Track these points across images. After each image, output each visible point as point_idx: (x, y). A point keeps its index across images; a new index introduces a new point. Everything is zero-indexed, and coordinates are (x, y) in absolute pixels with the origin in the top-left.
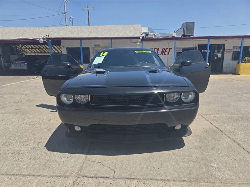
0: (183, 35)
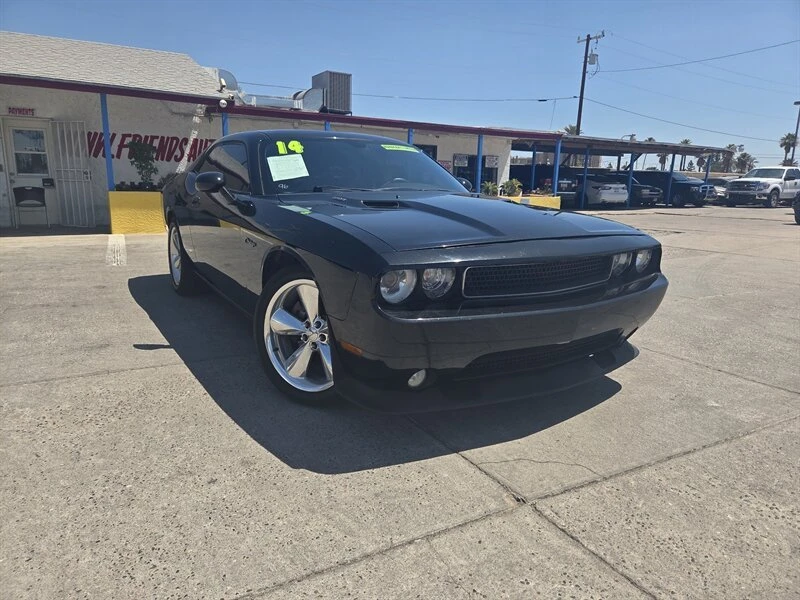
0: (323, 110)
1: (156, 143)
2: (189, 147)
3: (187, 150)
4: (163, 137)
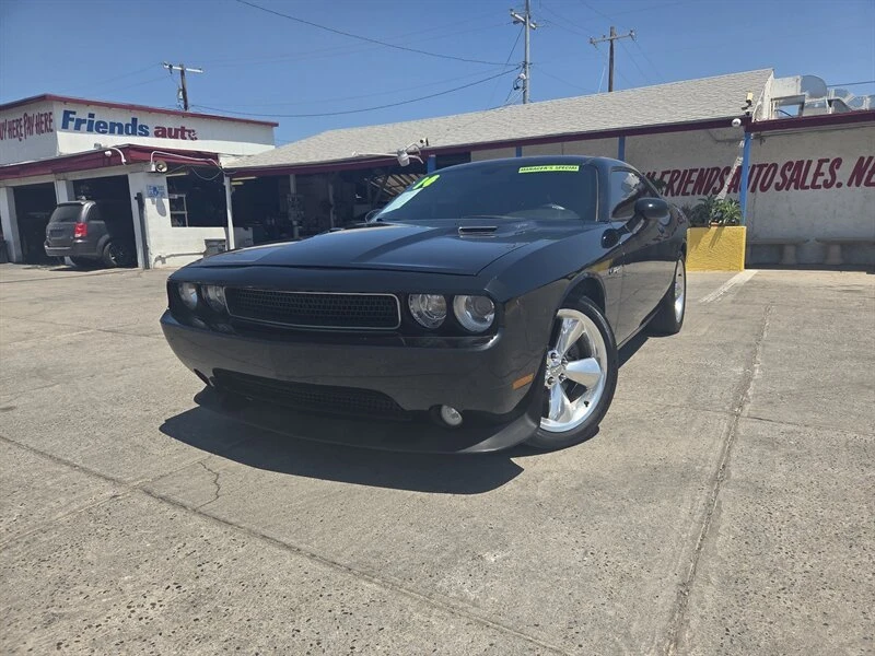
1: (695, 176)
2: (731, 176)
3: (728, 181)
4: (702, 170)
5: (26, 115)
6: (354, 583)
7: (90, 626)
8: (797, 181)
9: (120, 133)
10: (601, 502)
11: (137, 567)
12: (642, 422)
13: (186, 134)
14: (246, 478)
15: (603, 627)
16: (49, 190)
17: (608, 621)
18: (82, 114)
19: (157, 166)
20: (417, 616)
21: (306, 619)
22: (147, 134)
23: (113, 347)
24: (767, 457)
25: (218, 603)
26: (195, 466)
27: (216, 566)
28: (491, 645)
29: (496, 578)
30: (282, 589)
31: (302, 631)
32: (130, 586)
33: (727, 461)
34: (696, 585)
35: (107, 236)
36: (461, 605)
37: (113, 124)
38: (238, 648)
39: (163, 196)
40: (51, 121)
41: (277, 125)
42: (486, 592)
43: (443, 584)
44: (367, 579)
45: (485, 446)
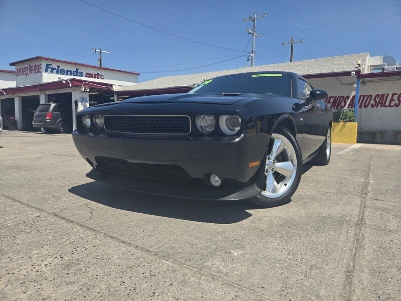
1: (332, 100)
2: (349, 100)
3: (348, 102)
4: (336, 97)
5: (30, 65)
6: (158, 261)
7: (8, 274)
8: (381, 103)
9: (71, 75)
10: (295, 231)
11: (42, 247)
12: (314, 198)
13: (99, 77)
14: (107, 212)
15: (303, 291)
16: (37, 98)
17: (305, 288)
18: (54, 65)
19: (85, 88)
20: (193, 279)
21: (129, 277)
22: (82, 76)
23: (54, 160)
24: (385, 216)
25: (82, 266)
26: (82, 206)
27: (84, 249)
28: (236, 296)
29: (238, 263)
30: (118, 261)
31: (126, 283)
32: (36, 256)
33: (363, 217)
34: (356, 273)
35: (60, 119)
36: (218, 275)
37: (68, 71)
38: (88, 289)
39: (86, 102)
40: (40, 68)
41: (140, 74)
42: (233, 269)
43: (209, 264)
44: (165, 259)
45: (233, 197)
